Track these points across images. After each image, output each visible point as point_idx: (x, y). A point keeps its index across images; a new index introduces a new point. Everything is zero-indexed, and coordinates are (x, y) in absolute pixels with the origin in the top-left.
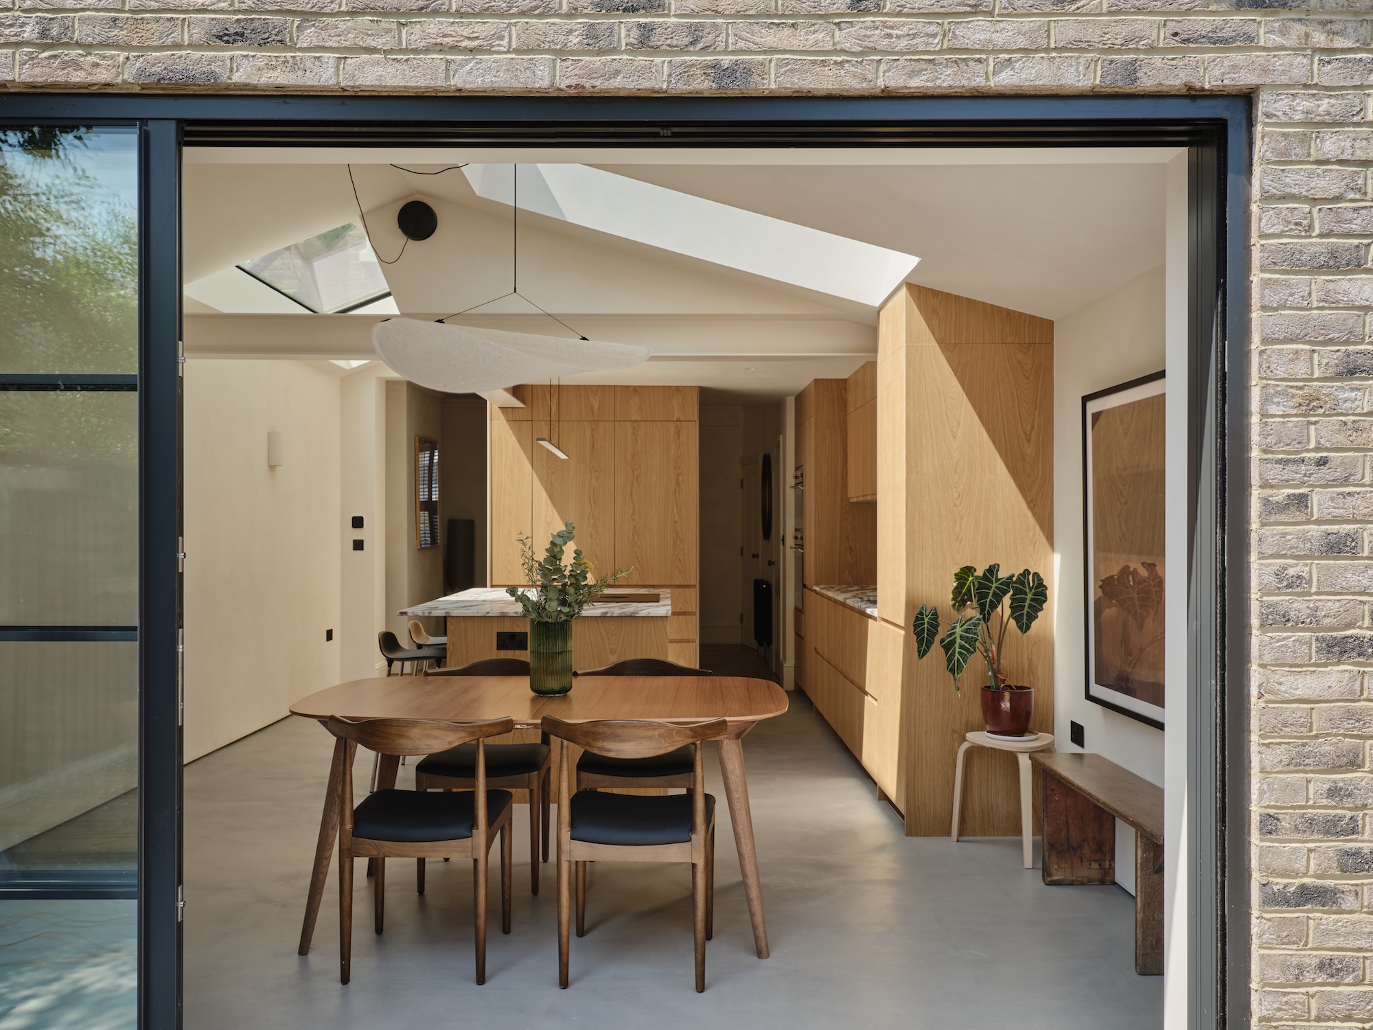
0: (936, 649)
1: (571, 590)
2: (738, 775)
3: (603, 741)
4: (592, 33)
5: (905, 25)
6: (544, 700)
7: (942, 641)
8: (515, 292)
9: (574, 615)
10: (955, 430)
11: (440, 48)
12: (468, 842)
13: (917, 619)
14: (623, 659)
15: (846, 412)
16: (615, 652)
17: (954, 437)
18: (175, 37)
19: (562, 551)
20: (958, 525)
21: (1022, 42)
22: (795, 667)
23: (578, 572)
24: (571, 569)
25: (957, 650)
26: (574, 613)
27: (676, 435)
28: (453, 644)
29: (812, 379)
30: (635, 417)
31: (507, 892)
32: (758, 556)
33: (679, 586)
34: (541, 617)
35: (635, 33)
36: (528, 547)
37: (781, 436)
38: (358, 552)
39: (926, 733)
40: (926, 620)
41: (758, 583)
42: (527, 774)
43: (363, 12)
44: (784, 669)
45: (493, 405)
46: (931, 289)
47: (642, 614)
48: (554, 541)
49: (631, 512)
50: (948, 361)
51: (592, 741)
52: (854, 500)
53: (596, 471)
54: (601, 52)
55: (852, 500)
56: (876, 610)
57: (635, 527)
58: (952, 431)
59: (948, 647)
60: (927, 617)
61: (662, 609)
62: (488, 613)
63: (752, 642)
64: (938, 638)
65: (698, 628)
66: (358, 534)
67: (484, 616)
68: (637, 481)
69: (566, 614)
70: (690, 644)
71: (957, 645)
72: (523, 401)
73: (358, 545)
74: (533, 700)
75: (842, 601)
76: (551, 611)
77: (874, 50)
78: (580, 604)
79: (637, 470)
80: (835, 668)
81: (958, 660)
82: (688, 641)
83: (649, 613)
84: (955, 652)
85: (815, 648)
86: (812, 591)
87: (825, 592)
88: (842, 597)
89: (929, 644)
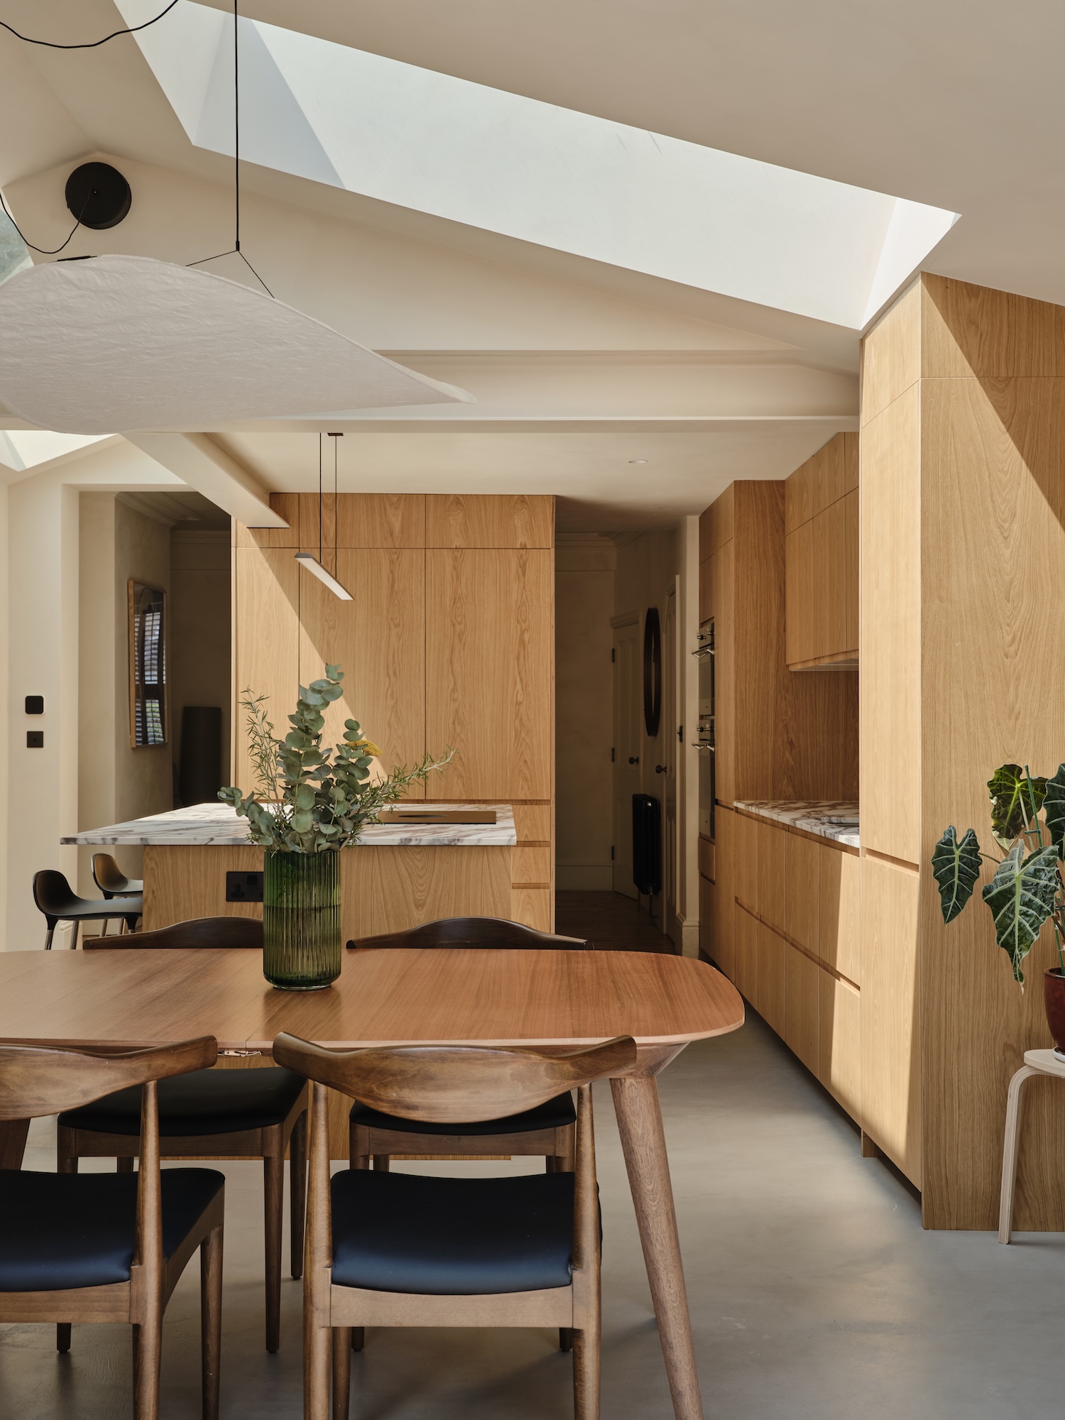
0: (976, 905)
1: (339, 794)
2: (652, 1145)
3: (401, 1088)
6: (285, 998)
7: (987, 891)
8: (238, 249)
9: (345, 839)
10: (1006, 525)
12: (122, 1290)
13: (940, 851)
14: (435, 919)
15: (784, 530)
16: (423, 905)
17: (1005, 538)
19: (319, 720)
20: (1012, 689)
22: (700, 926)
23: (354, 761)
24: (339, 754)
25: (1018, 908)
26: (344, 835)
27: (520, 570)
28: (153, 892)
29: (728, 482)
30: (457, 542)
31: (213, 1366)
32: (637, 760)
33: (524, 802)
34: (284, 843)
36: (260, 715)
37: (678, 577)
38: (35, 751)
39: (959, 1049)
40: (957, 853)
41: (639, 801)
42: (259, 1130)
44: (684, 928)
45: (240, 524)
46: (966, 284)
47: (468, 841)
48: (304, 700)
49: (451, 688)
50: (994, 407)
51: (378, 1088)
52: (798, 668)
53: (397, 626)
55: (793, 669)
56: (857, 837)
57: (457, 712)
58: (1000, 527)
59: (999, 901)
60: (958, 847)
61: (502, 833)
62: (212, 839)
63: (631, 889)
64: (979, 887)
65: (553, 866)
66: (35, 723)
67: (206, 845)
68: (460, 641)
69: (330, 838)
70: (542, 890)
71: (1017, 899)
72: (286, 518)
73: (35, 740)
74: (269, 996)
75: (788, 823)
76: (301, 831)
78: (357, 821)
79: (459, 624)
80: (773, 930)
81: (1021, 928)
82: (537, 886)
83: (479, 840)
84: (1013, 912)
85: (736, 899)
86: (732, 809)
87: (753, 810)
88: (785, 818)
89: (963, 896)
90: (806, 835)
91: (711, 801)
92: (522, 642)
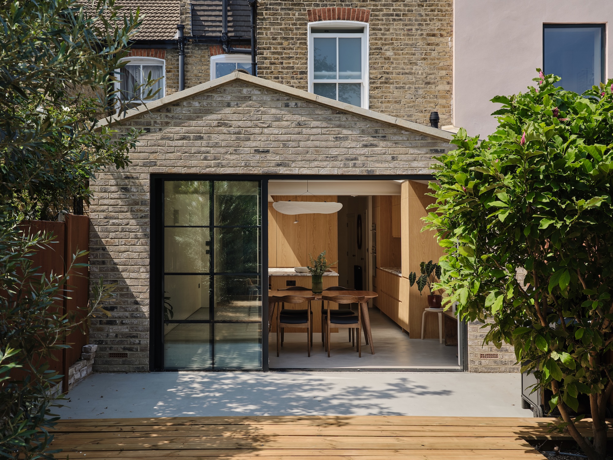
4: (345, 164)
5: (402, 163)
7: (417, 282)
11: (317, 167)
13: (411, 276)
15: (391, 205)
18: (269, 165)
20: (424, 249)
21: (423, 166)
28: (273, 284)
35: (353, 164)
38: (208, 255)
40: (413, 276)
41: (356, 267)
43: (303, 161)
47: (330, 275)
49: (313, 240)
50: (421, 202)
53: (300, 225)
54: (347, 168)
55: (393, 237)
56: (401, 274)
57: (314, 246)
59: (418, 283)
62: (284, 275)
64: (416, 281)
68: (315, 229)
71: (421, 283)
77: (396, 167)
79: (315, 225)
80: (388, 295)
81: (421, 287)
83: (332, 275)
84: (420, 285)
85: (381, 290)
86: (380, 269)
87: (384, 269)
88: (390, 271)
89: (414, 282)
90: (394, 274)
91: (375, 268)
92: (330, 229)
